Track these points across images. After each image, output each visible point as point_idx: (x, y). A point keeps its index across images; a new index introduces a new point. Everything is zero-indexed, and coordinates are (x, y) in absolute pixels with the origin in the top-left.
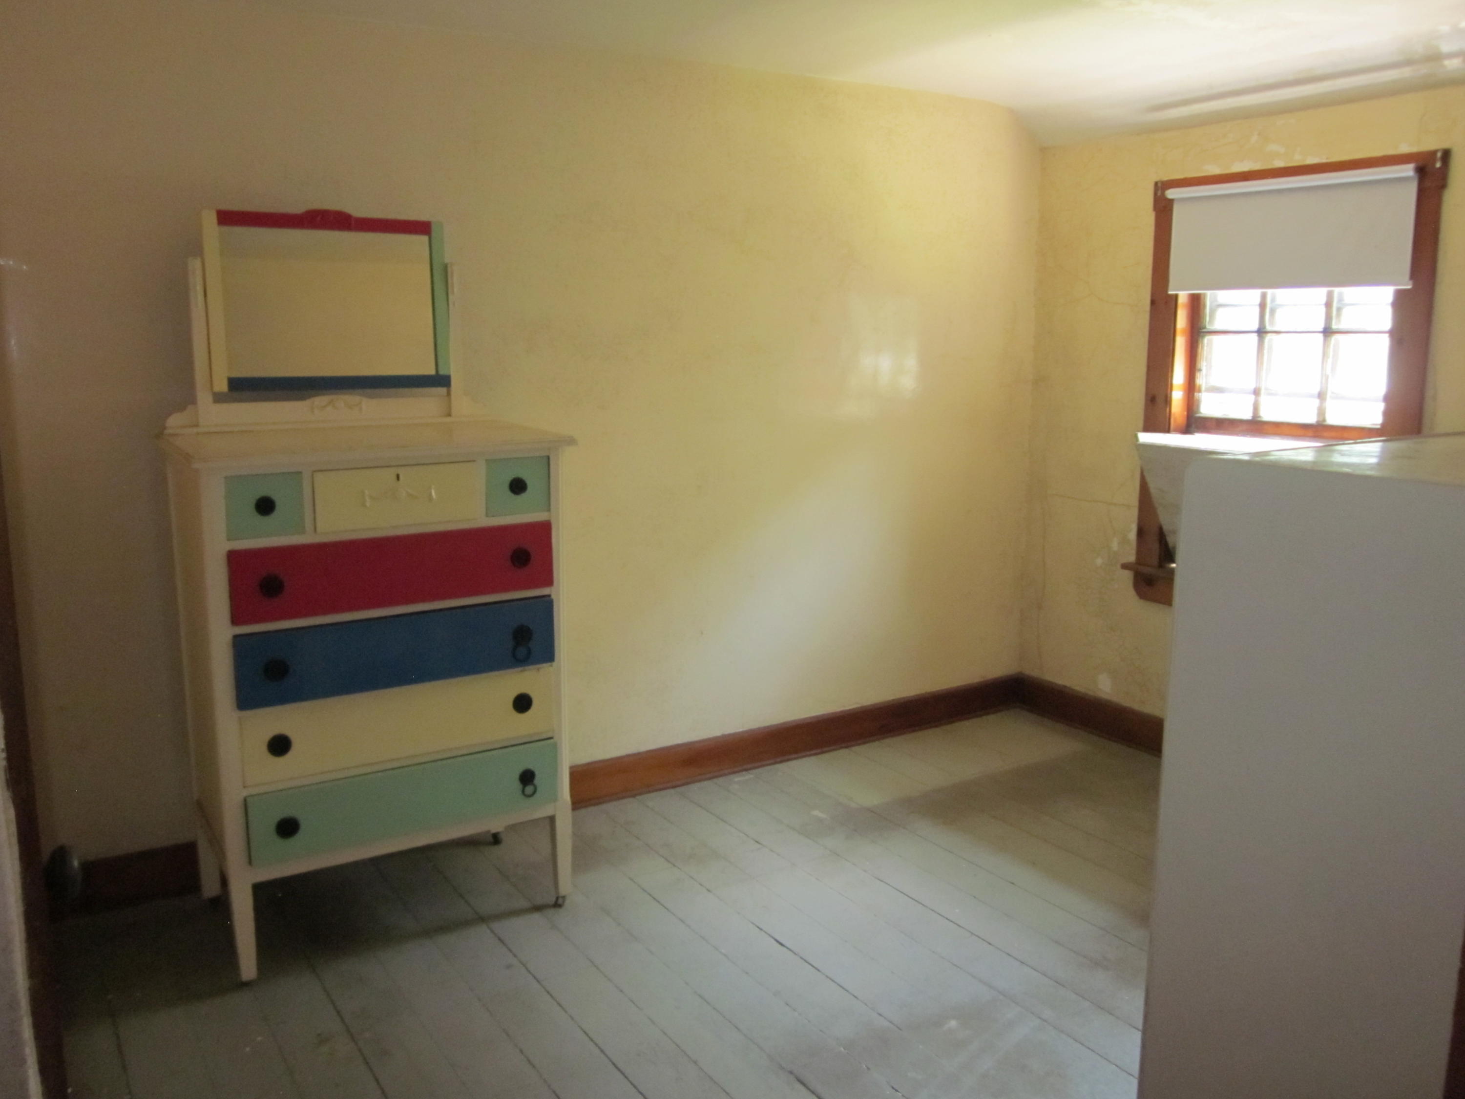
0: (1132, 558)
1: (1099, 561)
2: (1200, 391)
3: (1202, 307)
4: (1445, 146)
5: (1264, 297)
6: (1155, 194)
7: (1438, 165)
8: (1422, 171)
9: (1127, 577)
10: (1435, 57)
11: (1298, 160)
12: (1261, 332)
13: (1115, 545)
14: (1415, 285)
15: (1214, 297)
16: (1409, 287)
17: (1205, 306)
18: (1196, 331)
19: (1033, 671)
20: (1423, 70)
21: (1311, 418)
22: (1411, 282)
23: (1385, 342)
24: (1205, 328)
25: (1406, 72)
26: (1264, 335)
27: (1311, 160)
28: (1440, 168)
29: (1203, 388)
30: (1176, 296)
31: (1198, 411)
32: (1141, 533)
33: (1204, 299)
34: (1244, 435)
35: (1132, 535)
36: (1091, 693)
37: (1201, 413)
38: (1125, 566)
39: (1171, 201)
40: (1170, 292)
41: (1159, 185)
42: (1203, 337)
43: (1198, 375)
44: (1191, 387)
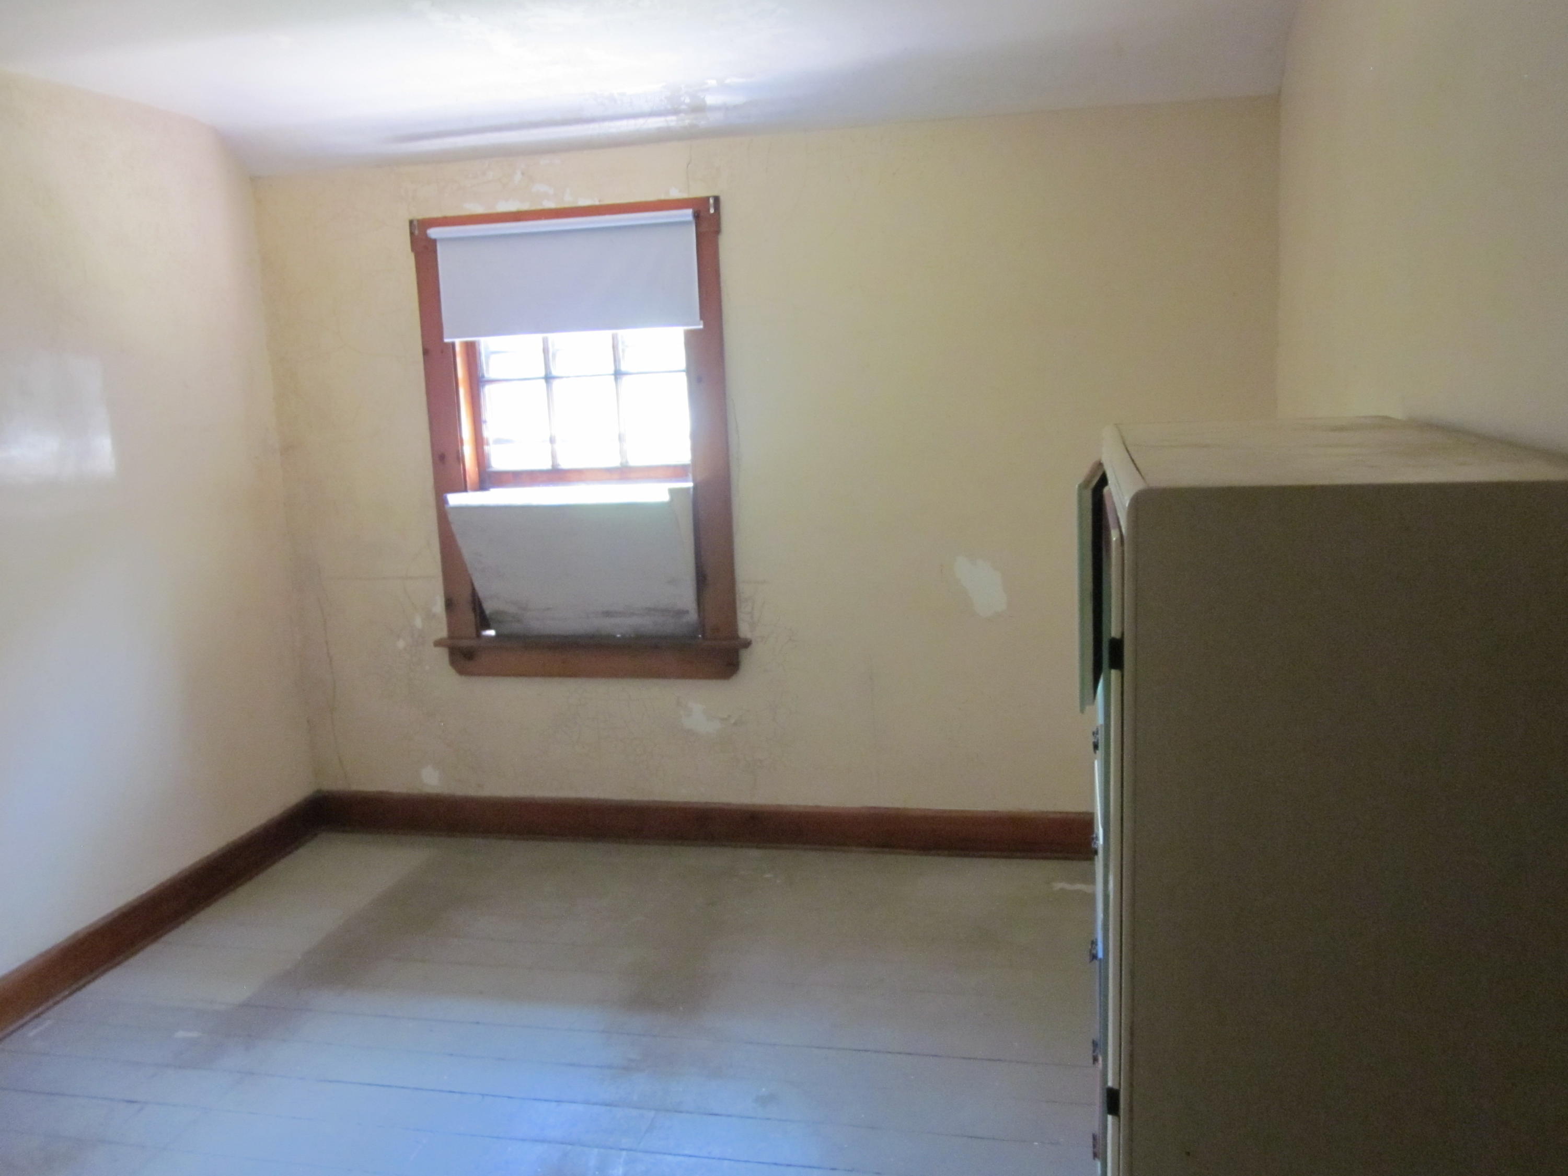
0: (443, 633)
1: (401, 644)
2: (488, 444)
3: (477, 354)
4: (716, 194)
5: (545, 341)
6: (412, 234)
7: (712, 211)
8: (697, 216)
9: (443, 655)
10: (699, 109)
11: (569, 201)
12: (548, 378)
13: (418, 622)
14: (705, 325)
15: (486, 344)
16: (701, 327)
17: (480, 354)
18: (476, 381)
19: (334, 783)
20: (687, 121)
21: (615, 462)
22: (702, 322)
23: (683, 380)
24: (483, 376)
25: (672, 121)
26: (552, 381)
27: (584, 202)
28: (713, 214)
29: (491, 441)
30: (453, 345)
31: (489, 466)
32: (450, 604)
33: (479, 345)
34: (546, 485)
35: (439, 607)
36: (416, 791)
37: (492, 467)
38: (438, 643)
39: (434, 242)
40: (446, 340)
41: (415, 223)
42: (483, 386)
43: (484, 427)
44: (479, 441)
